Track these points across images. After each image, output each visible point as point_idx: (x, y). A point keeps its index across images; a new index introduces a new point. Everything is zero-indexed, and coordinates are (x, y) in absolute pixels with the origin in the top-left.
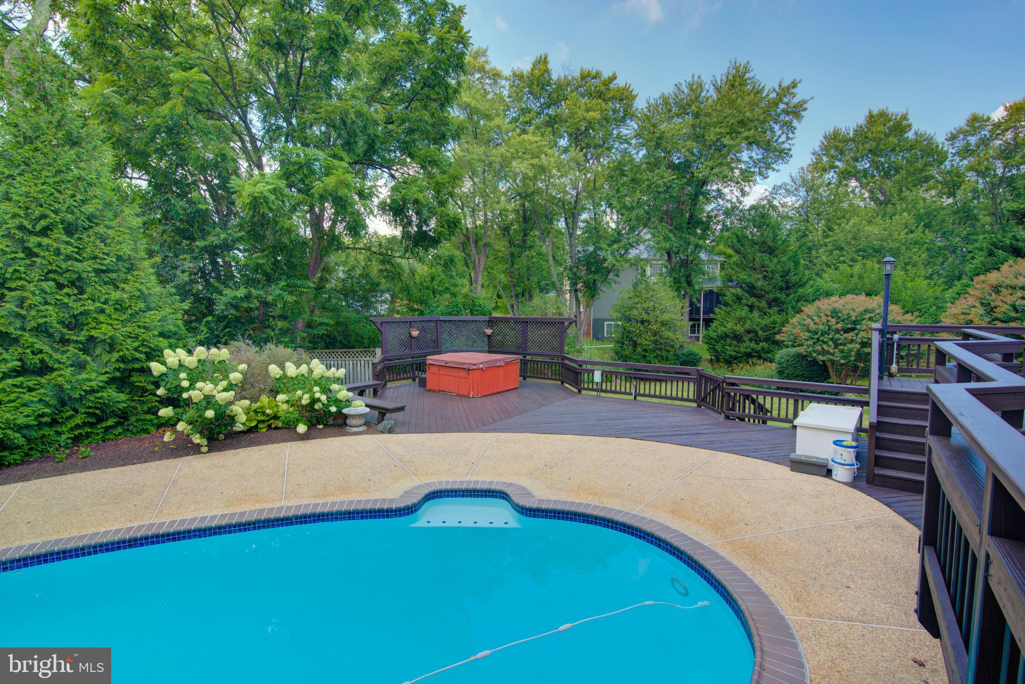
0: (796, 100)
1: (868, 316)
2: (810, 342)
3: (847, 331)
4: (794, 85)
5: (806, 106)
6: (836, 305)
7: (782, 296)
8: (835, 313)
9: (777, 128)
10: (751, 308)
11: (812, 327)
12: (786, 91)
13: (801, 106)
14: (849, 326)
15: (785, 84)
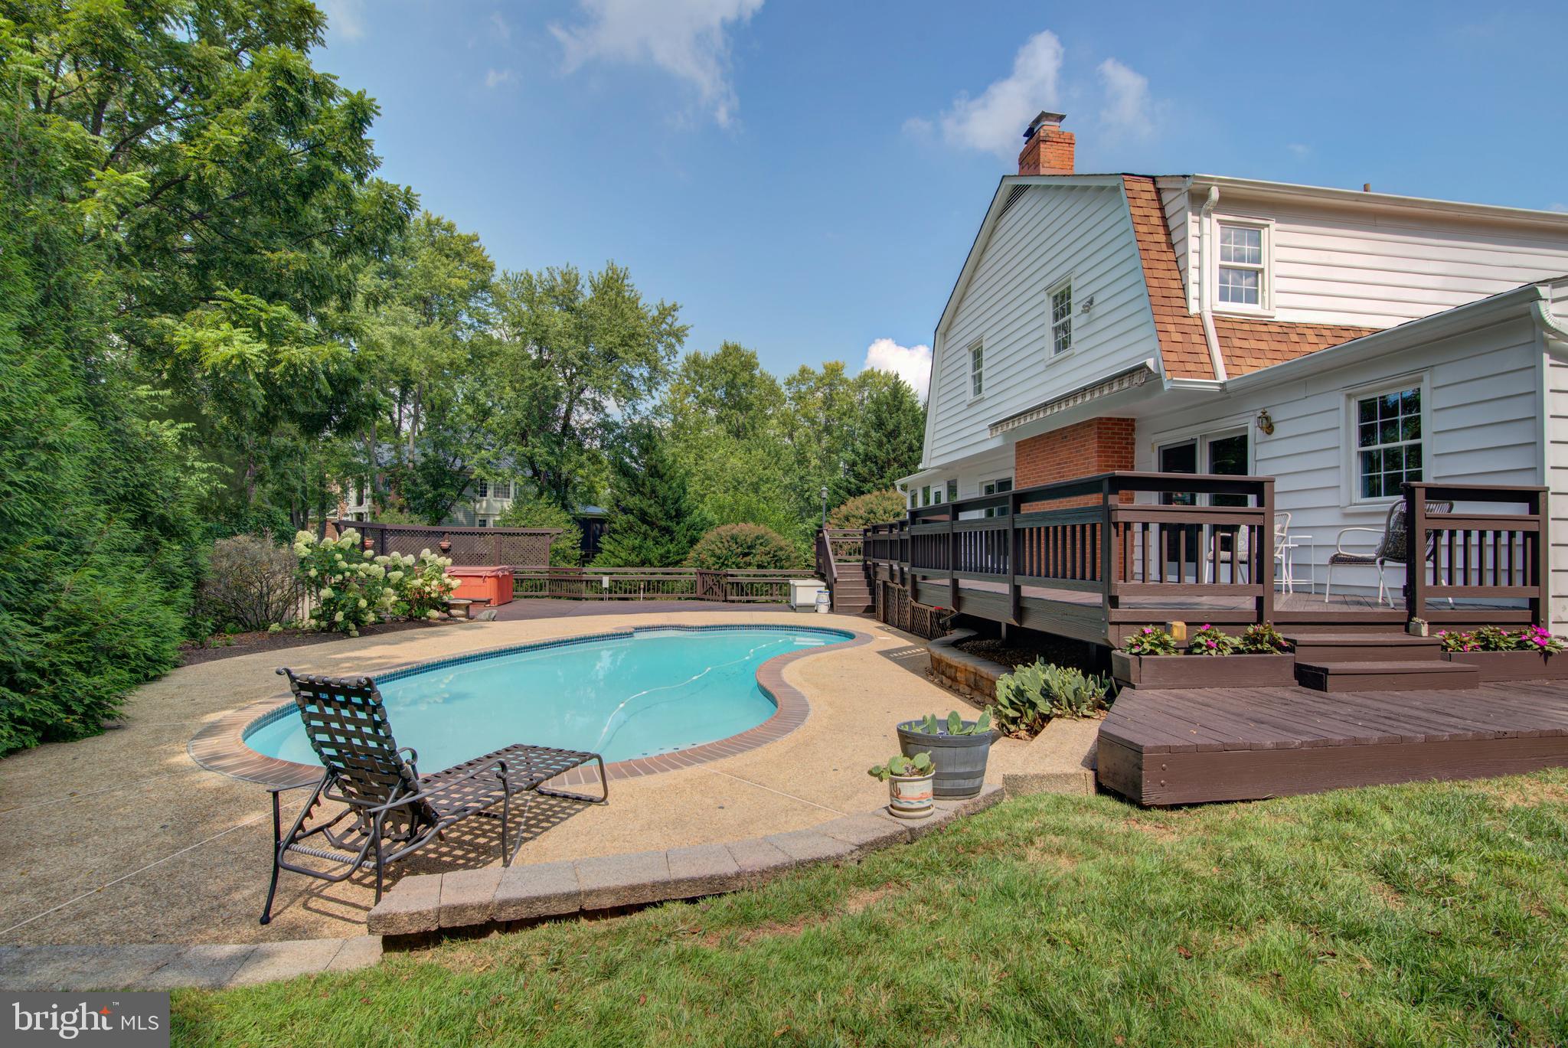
0: (677, 325)
1: (759, 542)
2: (717, 566)
3: (746, 555)
4: (674, 308)
5: (687, 332)
6: (734, 532)
7: (672, 525)
8: (734, 538)
9: (660, 348)
10: (646, 537)
11: (718, 552)
12: (666, 312)
13: (683, 331)
14: (747, 551)
15: (667, 305)
